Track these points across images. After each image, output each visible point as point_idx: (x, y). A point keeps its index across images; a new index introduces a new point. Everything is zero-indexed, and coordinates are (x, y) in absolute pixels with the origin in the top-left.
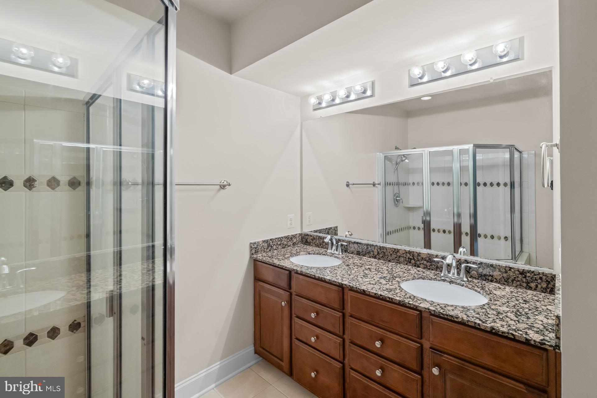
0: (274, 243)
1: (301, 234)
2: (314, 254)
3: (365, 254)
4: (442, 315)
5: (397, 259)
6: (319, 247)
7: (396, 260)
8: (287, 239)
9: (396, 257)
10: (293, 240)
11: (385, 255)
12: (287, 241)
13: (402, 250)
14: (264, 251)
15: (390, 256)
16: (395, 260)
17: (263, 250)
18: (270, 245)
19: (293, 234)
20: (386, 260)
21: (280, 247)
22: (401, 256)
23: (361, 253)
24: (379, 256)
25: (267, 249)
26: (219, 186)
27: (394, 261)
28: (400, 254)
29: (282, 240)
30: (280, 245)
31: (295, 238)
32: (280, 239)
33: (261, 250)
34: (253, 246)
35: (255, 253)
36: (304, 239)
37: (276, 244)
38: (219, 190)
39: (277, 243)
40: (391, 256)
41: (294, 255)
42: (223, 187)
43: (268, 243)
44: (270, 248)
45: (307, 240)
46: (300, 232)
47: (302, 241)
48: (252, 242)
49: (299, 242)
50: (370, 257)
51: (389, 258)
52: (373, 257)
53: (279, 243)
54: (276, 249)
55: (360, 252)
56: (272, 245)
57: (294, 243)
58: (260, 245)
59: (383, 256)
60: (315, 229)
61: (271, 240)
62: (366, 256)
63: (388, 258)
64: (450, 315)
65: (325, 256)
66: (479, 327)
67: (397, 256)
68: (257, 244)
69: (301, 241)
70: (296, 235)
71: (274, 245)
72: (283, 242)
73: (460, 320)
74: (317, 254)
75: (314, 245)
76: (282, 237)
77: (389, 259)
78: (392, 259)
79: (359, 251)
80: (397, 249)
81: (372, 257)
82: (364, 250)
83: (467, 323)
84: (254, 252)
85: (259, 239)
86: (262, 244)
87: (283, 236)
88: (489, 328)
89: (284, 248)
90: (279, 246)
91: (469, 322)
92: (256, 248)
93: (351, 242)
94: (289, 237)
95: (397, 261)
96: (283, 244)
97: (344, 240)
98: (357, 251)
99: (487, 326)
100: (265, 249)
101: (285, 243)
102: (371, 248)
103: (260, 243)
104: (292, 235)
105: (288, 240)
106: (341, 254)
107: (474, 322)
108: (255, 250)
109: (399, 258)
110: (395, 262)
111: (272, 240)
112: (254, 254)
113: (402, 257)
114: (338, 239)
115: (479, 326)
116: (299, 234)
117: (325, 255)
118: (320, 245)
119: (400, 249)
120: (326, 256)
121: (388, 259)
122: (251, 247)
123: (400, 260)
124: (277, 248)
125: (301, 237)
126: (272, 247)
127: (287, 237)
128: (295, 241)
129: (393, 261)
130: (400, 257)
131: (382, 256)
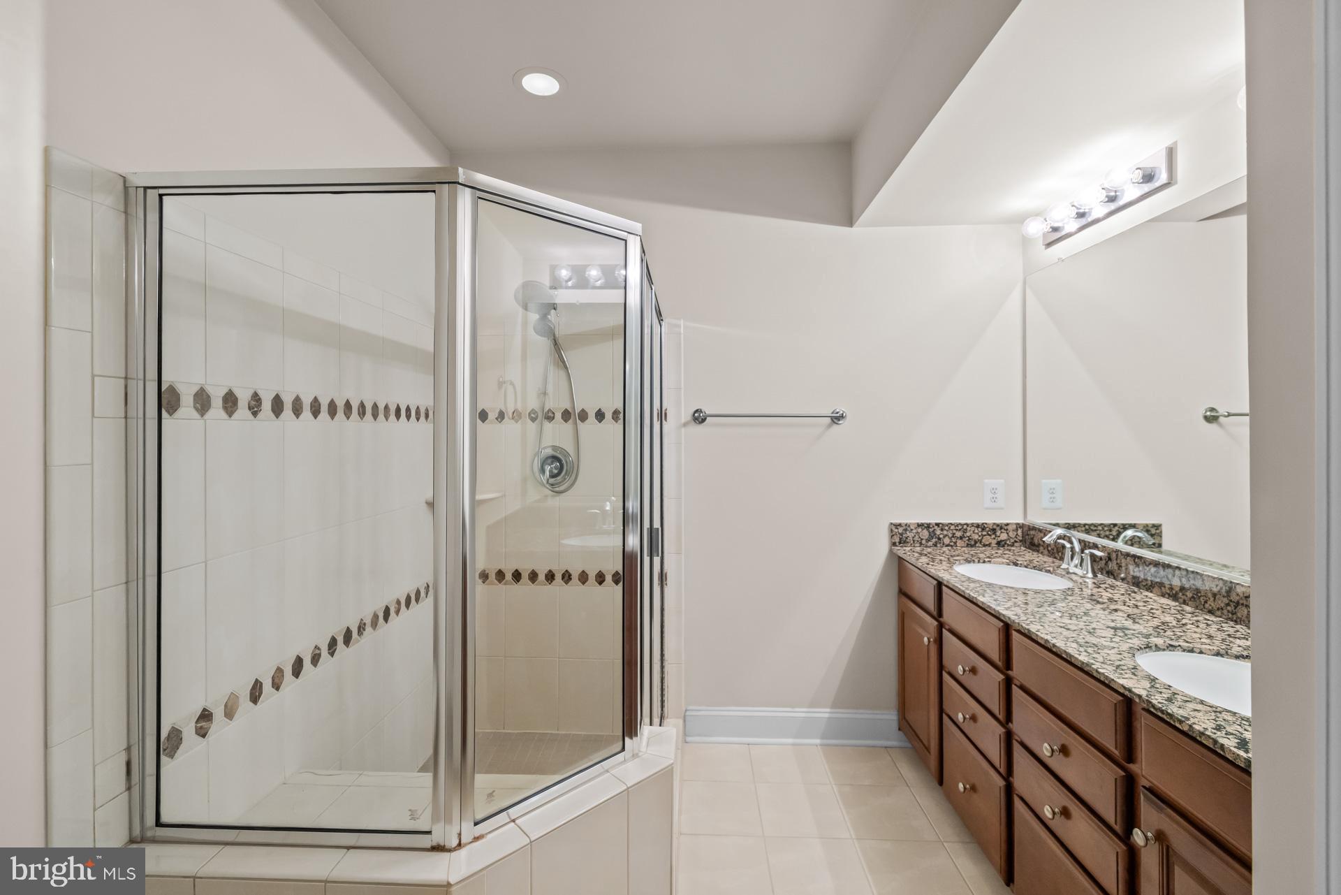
0: (945, 532)
1: (1019, 526)
2: (1026, 567)
3: (1151, 586)
4: (1152, 710)
5: (1229, 608)
6: (1055, 558)
7: (1228, 611)
8: (980, 529)
9: (1228, 605)
10: (998, 534)
11: (1199, 595)
12: (980, 534)
13: (1242, 586)
14: (921, 544)
15: (1212, 599)
16: (1225, 612)
17: (918, 541)
18: (935, 534)
19: (998, 522)
20: (1202, 607)
21: (959, 543)
22: (1241, 602)
23: (1142, 581)
24: (1183, 595)
25: (928, 540)
26: (829, 418)
27: (1222, 613)
28: (1238, 598)
29: (966, 529)
30: (961, 538)
31: (1003, 531)
32: (963, 527)
33: (914, 541)
34: (896, 530)
35: (900, 543)
36: (1027, 537)
37: (950, 535)
38: (829, 426)
39: (954, 534)
40: (1214, 600)
41: (976, 560)
42: (837, 418)
43: (931, 530)
44: (934, 540)
45: (1032, 539)
46: (1021, 521)
47: (1023, 541)
48: (893, 522)
49: (1016, 542)
50: (1163, 596)
51: (1209, 603)
52: (1169, 594)
53: (959, 534)
54: (952, 546)
55: (1140, 580)
56: (941, 536)
57: (1001, 541)
58: (912, 530)
59: (1193, 597)
60: (1071, 522)
61: (937, 525)
62: (1154, 590)
63: (1206, 602)
64: (1167, 712)
65: (1049, 574)
66: (1222, 753)
67: (1231, 601)
68: (904, 527)
69: (1021, 541)
70: (1007, 525)
71: (944, 537)
72: (968, 534)
73: (1186, 728)
74: (1034, 568)
75: (1046, 552)
76: (967, 525)
77: (1210, 607)
78: (1218, 609)
79: (1139, 578)
80: (1231, 582)
81: (1167, 596)
82: (1149, 574)
83: (1198, 738)
84: (897, 540)
85: (912, 517)
86: (916, 528)
87: (969, 522)
88: (1243, 760)
89: (972, 546)
90: (959, 541)
91: (1203, 737)
92: (901, 534)
93: (1119, 553)
94: (986, 526)
95: (1230, 615)
96: (969, 539)
97: (1105, 547)
98: (1134, 577)
99: (1238, 755)
100: (922, 539)
101: (976, 537)
102: (1165, 573)
103: (912, 527)
104: (994, 524)
105: (984, 533)
106: (1090, 575)
107: (1213, 739)
108: (900, 539)
109: (1236, 608)
110: (1224, 616)
111: (941, 525)
112: (897, 544)
113: (1242, 604)
114: (1094, 543)
115: (1223, 750)
116: (1017, 524)
117: (1052, 574)
118: (1058, 552)
119: (1238, 584)
120: (1053, 576)
121: (1207, 606)
122: (892, 531)
123: (1239, 615)
124: (952, 544)
125: (1023, 532)
126: (939, 539)
127: (982, 527)
128: (1004, 536)
129: (1219, 613)
130: (1238, 604)
131: (1191, 595)
